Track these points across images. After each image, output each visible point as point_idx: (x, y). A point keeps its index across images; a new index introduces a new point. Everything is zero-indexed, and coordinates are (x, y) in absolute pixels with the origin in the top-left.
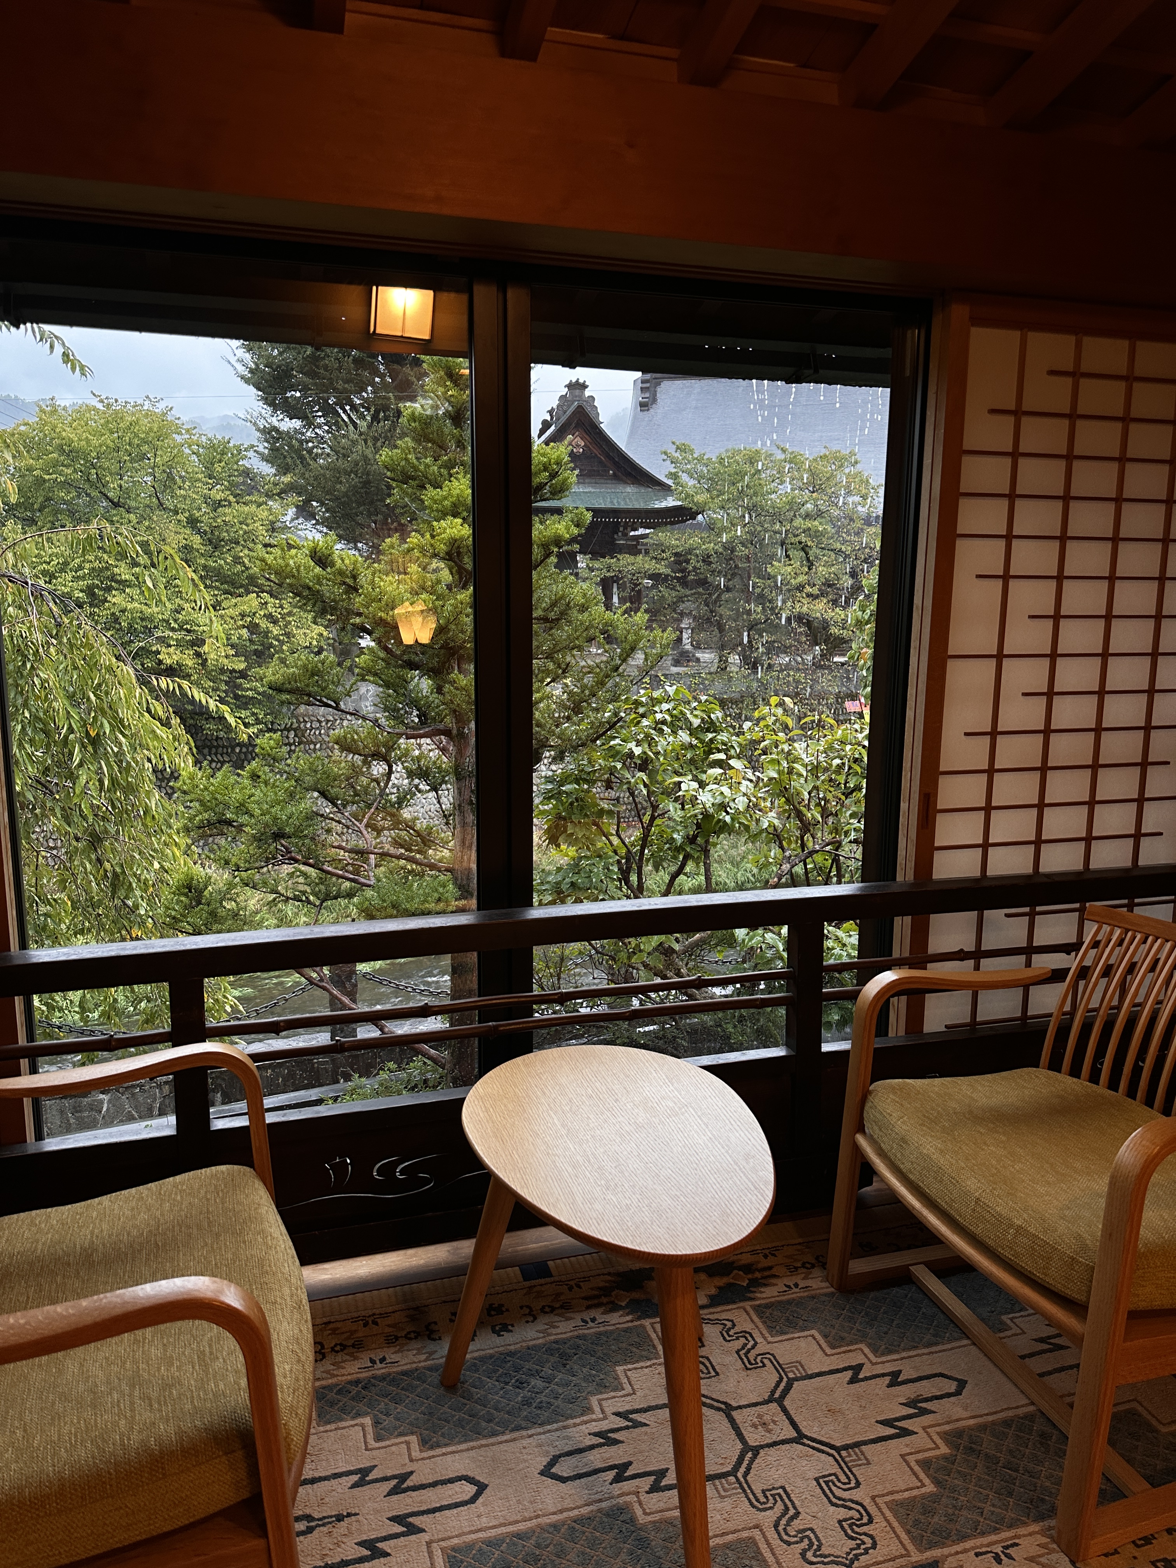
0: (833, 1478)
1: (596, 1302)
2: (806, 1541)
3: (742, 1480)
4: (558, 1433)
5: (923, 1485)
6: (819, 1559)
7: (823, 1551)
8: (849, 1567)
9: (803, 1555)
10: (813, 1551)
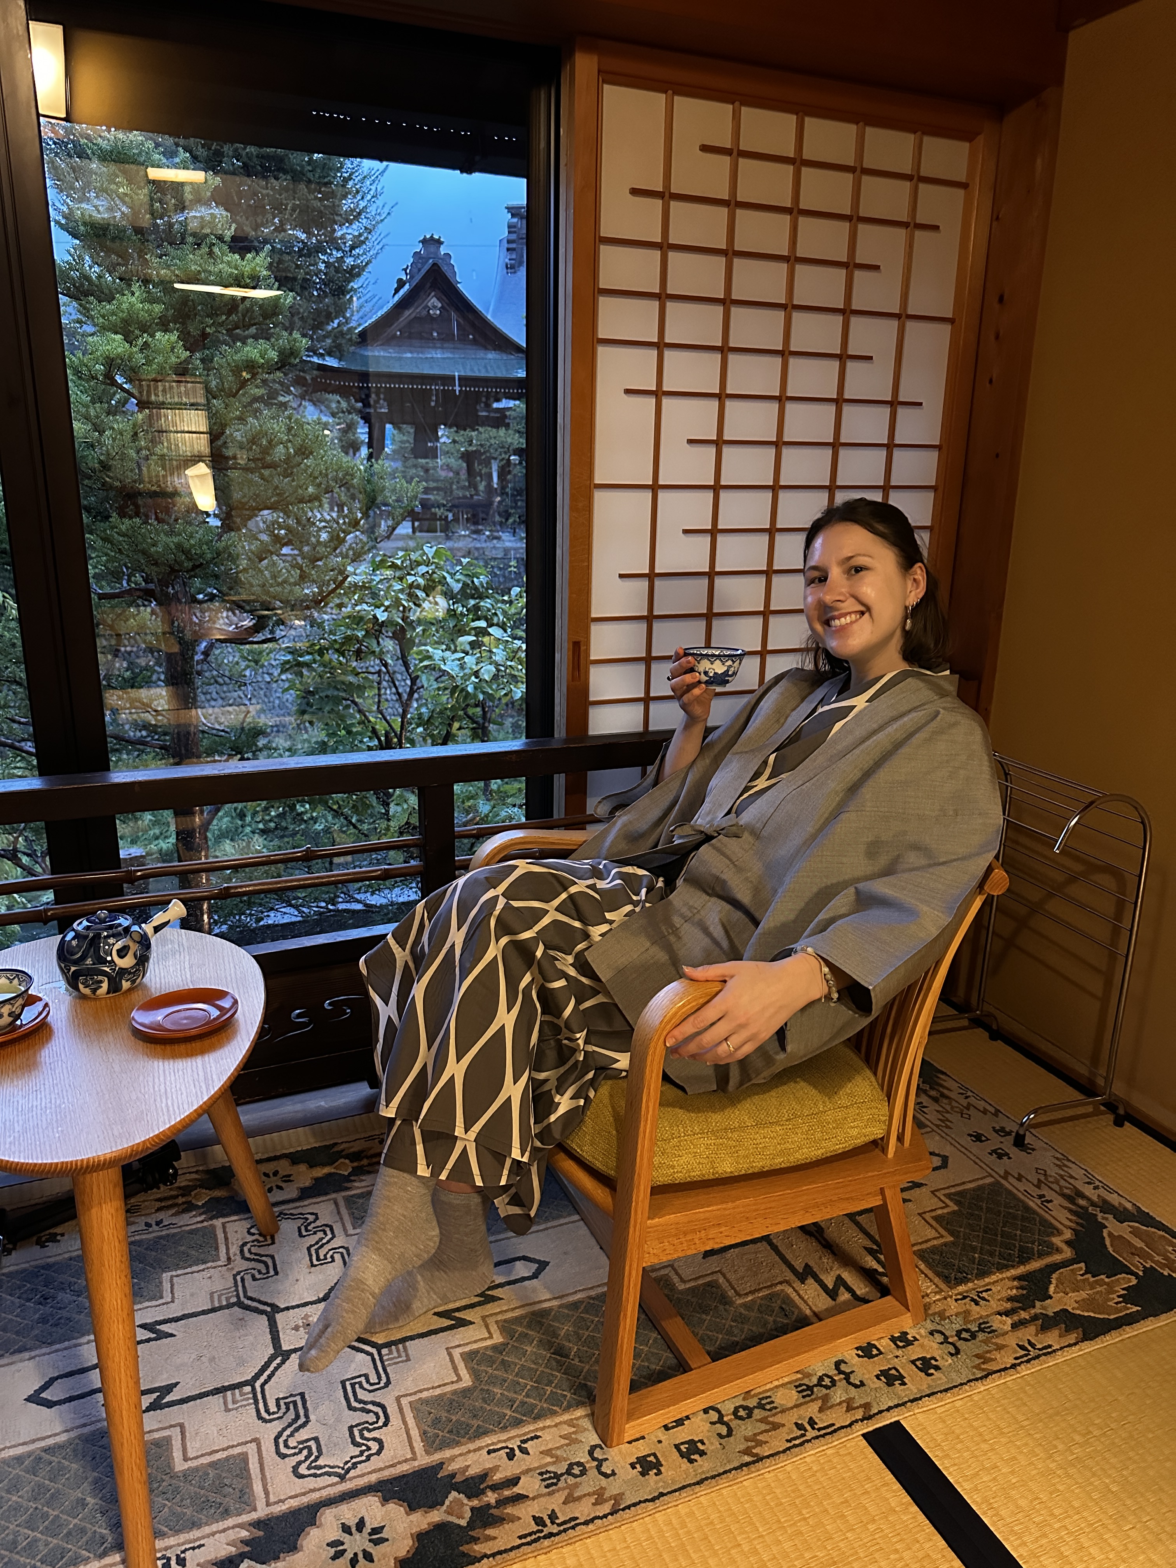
0: (362, 1379)
1: (170, 1203)
2: (305, 1452)
3: (258, 1389)
4: (66, 1353)
5: (459, 1379)
6: (312, 1471)
7: (320, 1462)
8: (342, 1477)
9: (295, 1469)
10: (308, 1462)
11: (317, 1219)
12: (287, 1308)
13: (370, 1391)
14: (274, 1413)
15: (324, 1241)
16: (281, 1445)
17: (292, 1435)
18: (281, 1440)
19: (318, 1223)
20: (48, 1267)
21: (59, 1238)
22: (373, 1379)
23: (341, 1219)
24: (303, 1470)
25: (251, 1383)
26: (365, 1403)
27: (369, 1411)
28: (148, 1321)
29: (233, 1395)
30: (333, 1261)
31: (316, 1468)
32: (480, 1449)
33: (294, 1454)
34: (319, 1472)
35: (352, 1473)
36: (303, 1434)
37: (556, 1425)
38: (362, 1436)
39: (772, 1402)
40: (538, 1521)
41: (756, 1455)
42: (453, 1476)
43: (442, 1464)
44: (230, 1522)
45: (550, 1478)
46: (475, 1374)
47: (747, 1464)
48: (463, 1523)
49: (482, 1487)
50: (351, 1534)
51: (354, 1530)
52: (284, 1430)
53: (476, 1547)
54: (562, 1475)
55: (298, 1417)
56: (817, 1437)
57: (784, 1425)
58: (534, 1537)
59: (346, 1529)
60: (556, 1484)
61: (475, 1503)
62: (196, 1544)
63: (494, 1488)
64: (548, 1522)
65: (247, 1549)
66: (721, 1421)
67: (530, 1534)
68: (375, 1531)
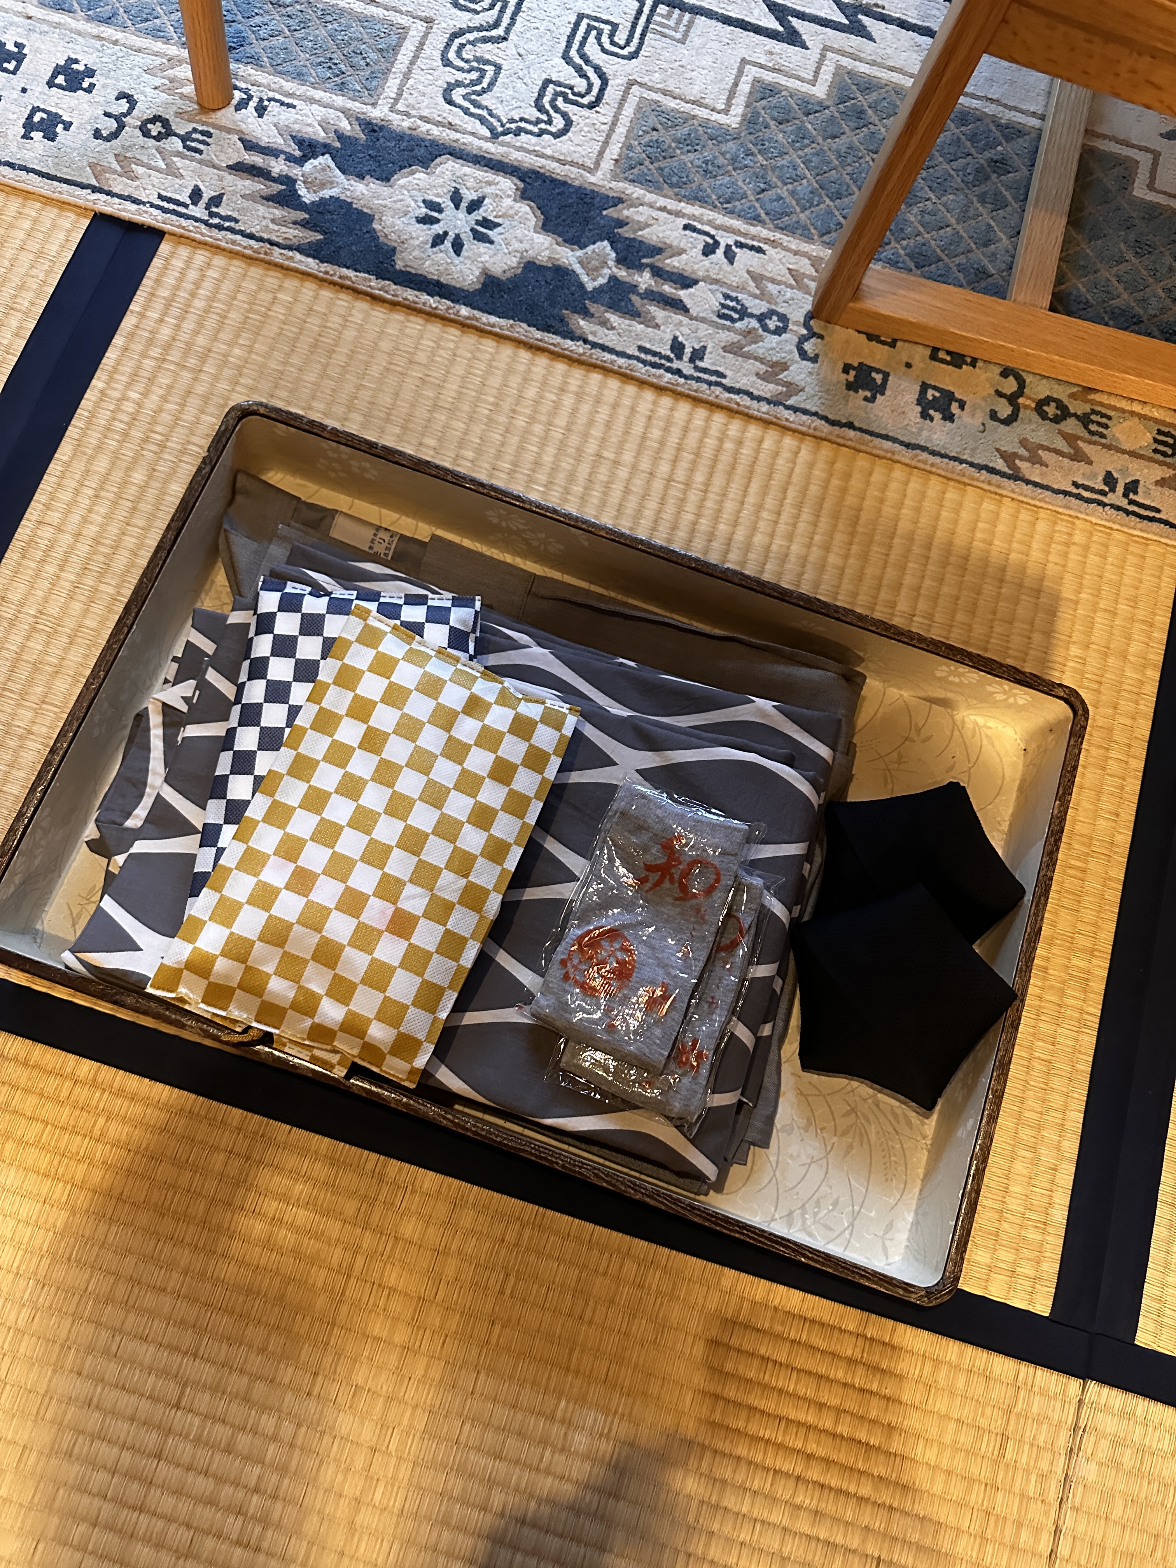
0: (607, 28)
2: (474, 75)
5: (726, 111)
8: (495, 135)
9: (449, 89)
13: (604, 51)
16: (454, 48)
17: (473, 43)
18: (457, 42)
22: (621, 37)
24: (457, 95)
26: (587, 61)
27: (584, 75)
31: (474, 102)
32: (678, 214)
33: (459, 69)
36: (487, 50)
37: (796, 253)
38: (552, 102)
41: (1017, 469)
42: (622, 223)
43: (620, 201)
44: (339, 101)
45: (733, 309)
47: (992, 471)
48: (590, 286)
49: (644, 261)
50: (457, 207)
51: (464, 205)
52: (470, 30)
53: (582, 323)
54: (751, 315)
55: (496, 25)
56: (1119, 508)
57: (1090, 463)
58: (656, 359)
59: (456, 198)
60: (733, 321)
61: (622, 273)
62: (287, 100)
63: (658, 272)
64: (687, 356)
65: (338, 145)
66: (1012, 399)
67: (655, 354)
68: (487, 223)
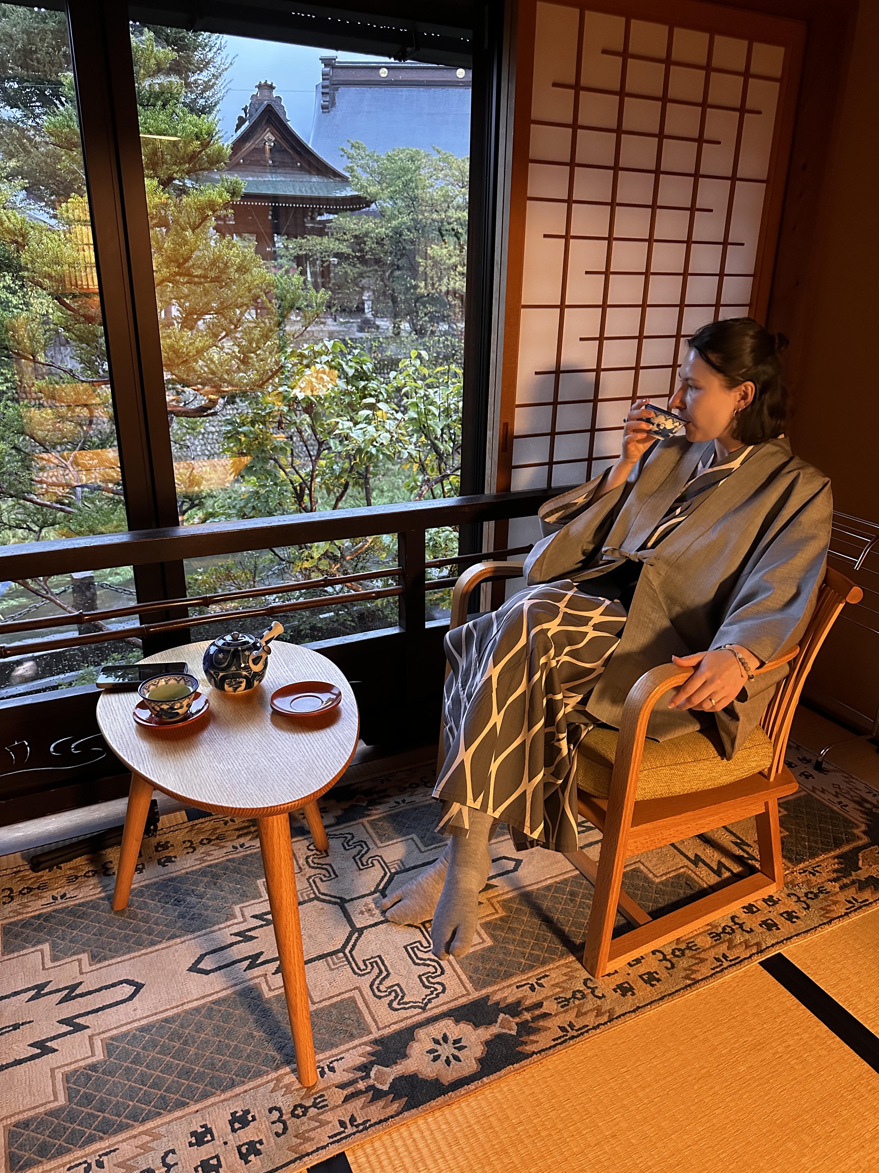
0: (418, 944)
1: (246, 831)
2: (393, 994)
3: (349, 955)
4: (206, 937)
5: (484, 941)
6: (402, 1006)
7: (406, 1000)
8: (424, 1009)
9: (390, 1005)
10: (397, 1001)
11: (353, 837)
12: (352, 900)
13: (426, 952)
14: (364, 970)
15: (363, 852)
16: (376, 991)
17: (381, 983)
18: (375, 987)
19: (355, 840)
20: (172, 879)
21: (173, 859)
22: (425, 944)
23: (371, 836)
24: (395, 1005)
25: (342, 950)
26: (424, 960)
27: (428, 965)
28: (257, 913)
29: (332, 959)
30: (373, 866)
31: (403, 1003)
32: (510, 985)
33: (386, 996)
34: (407, 1006)
35: (429, 1006)
36: (388, 983)
37: (557, 967)
38: (429, 981)
39: (695, 945)
40: (562, 1029)
41: (694, 979)
42: (497, 1003)
43: (488, 996)
44: (356, 1042)
45: (562, 1001)
46: (493, 937)
47: (689, 985)
48: (514, 1033)
49: (519, 1009)
50: (440, 1044)
51: (441, 1042)
52: (374, 980)
53: (527, 1048)
54: (570, 999)
55: (381, 972)
56: (730, 966)
57: (707, 959)
58: (562, 1039)
59: (436, 1042)
60: (568, 1005)
61: (517, 1020)
62: (339, 1057)
63: (528, 1009)
64: (569, 1029)
65: (374, 1058)
66: (665, 958)
67: (560, 1038)
68: (455, 1042)
